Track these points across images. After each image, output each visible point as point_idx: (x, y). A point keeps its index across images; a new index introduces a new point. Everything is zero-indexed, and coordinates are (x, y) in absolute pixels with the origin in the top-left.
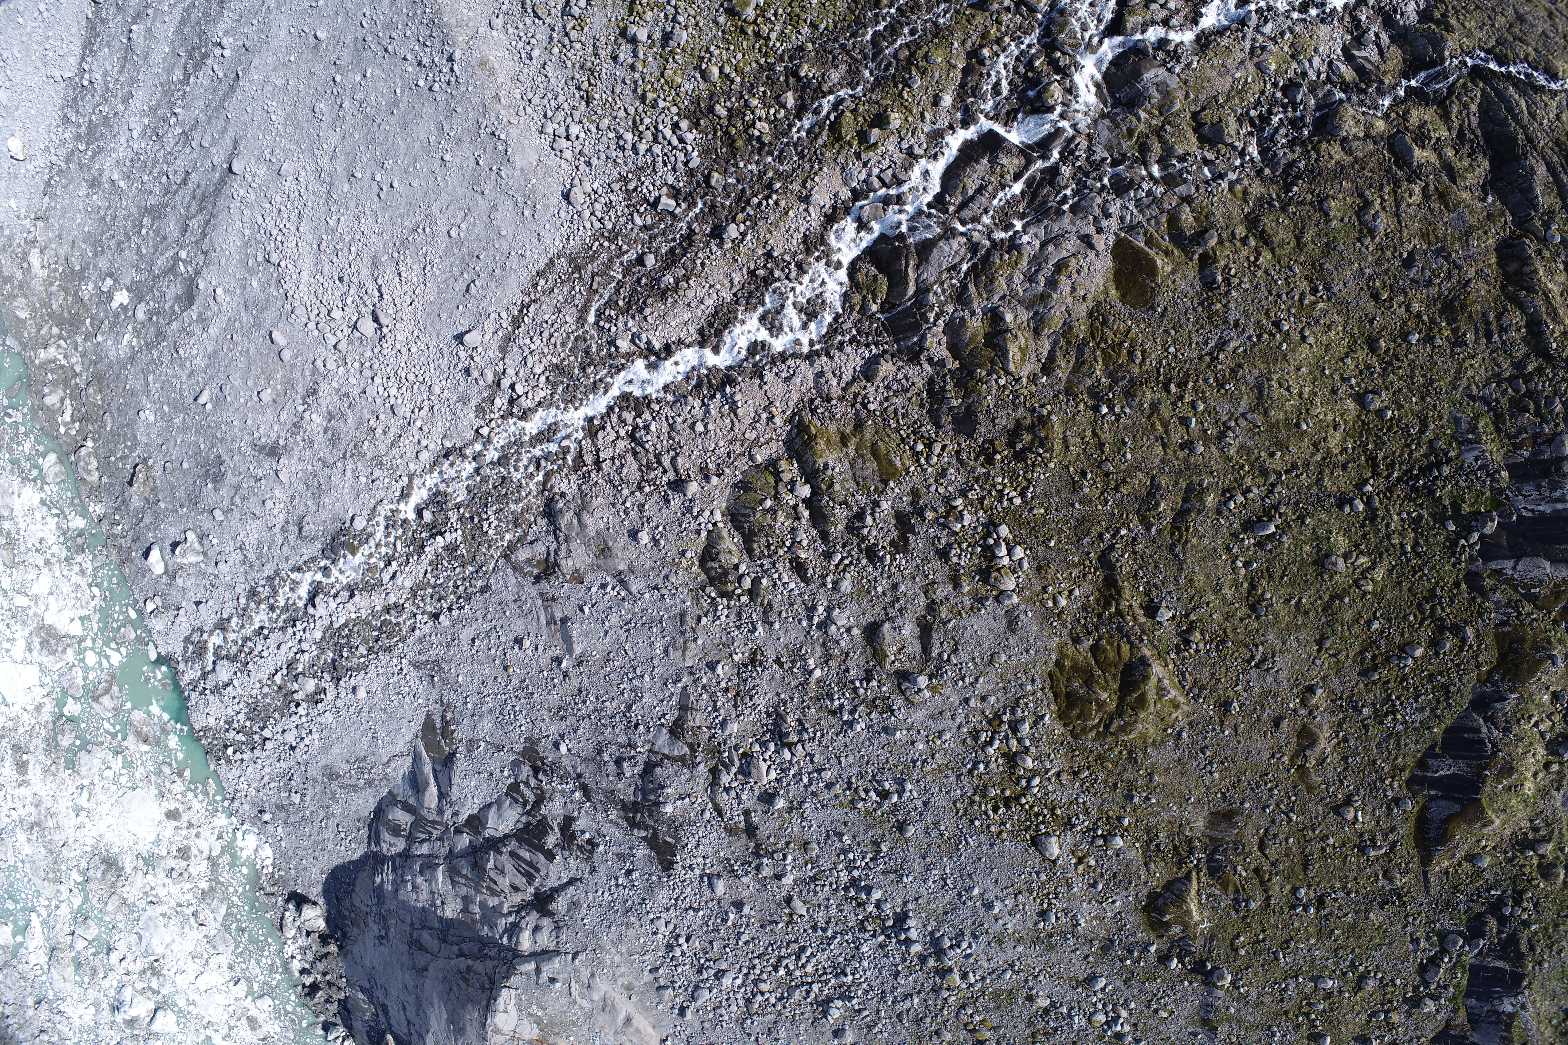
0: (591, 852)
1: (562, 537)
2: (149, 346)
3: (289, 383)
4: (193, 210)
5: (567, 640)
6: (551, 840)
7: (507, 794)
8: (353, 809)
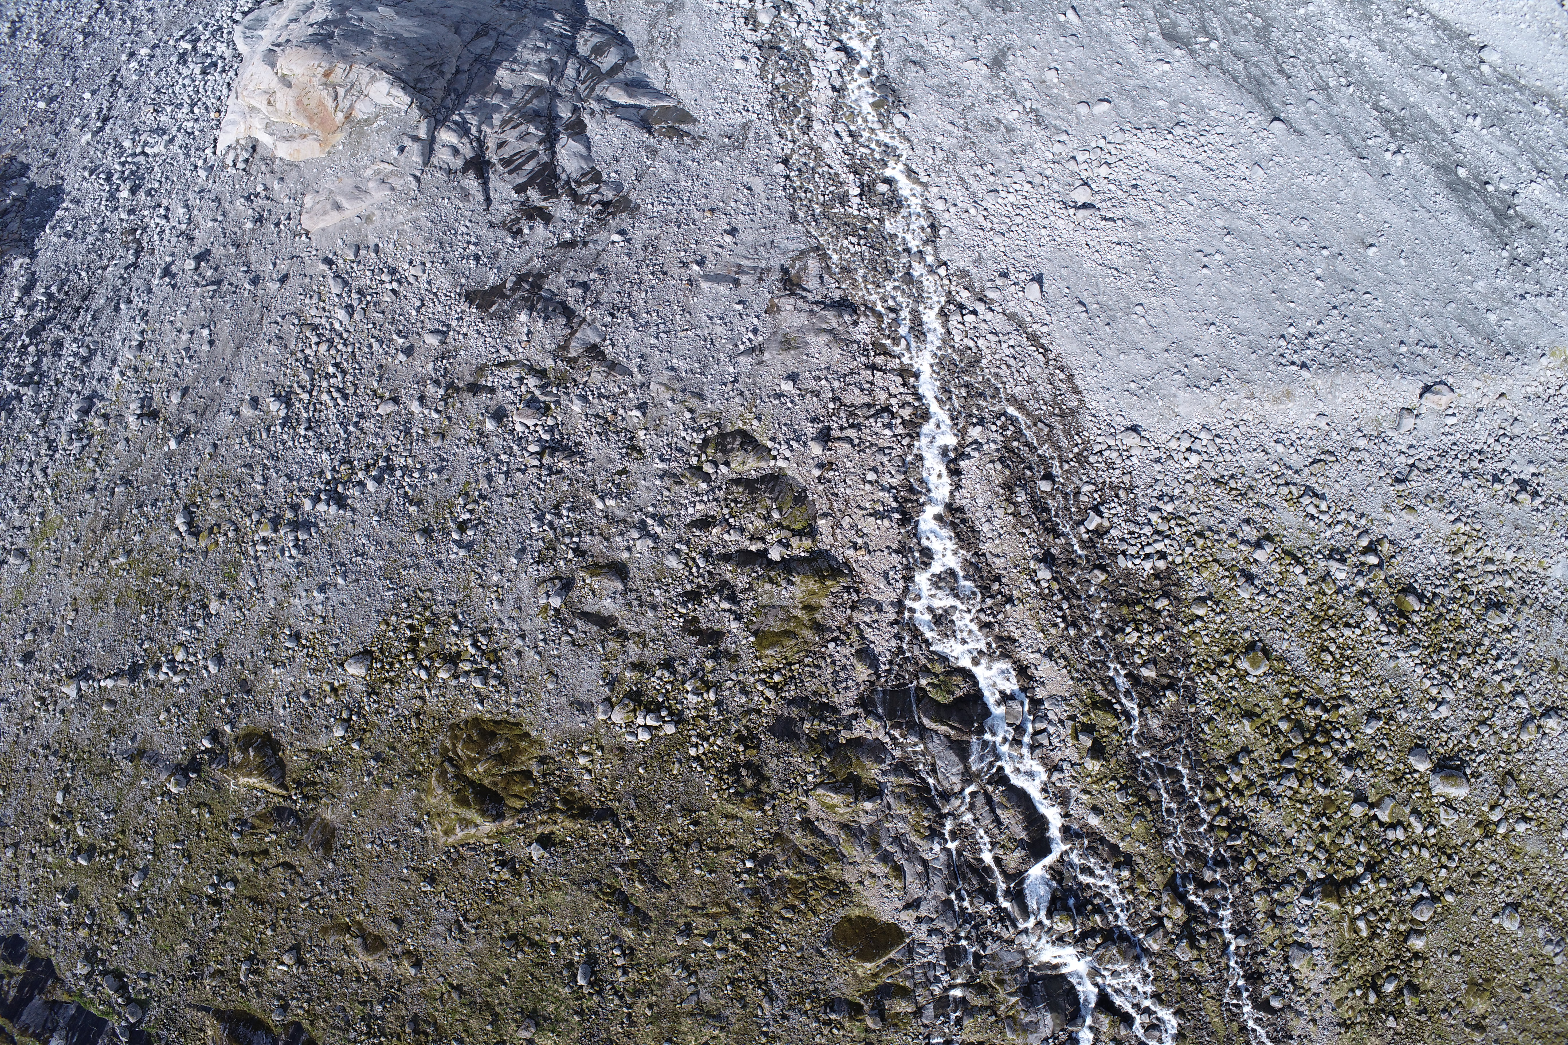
0: (509, 230)
1: (816, 309)
3: (1055, 102)
4: (1252, 69)
5: (717, 279)
6: (534, 195)
7: (593, 168)
8: (634, 17)
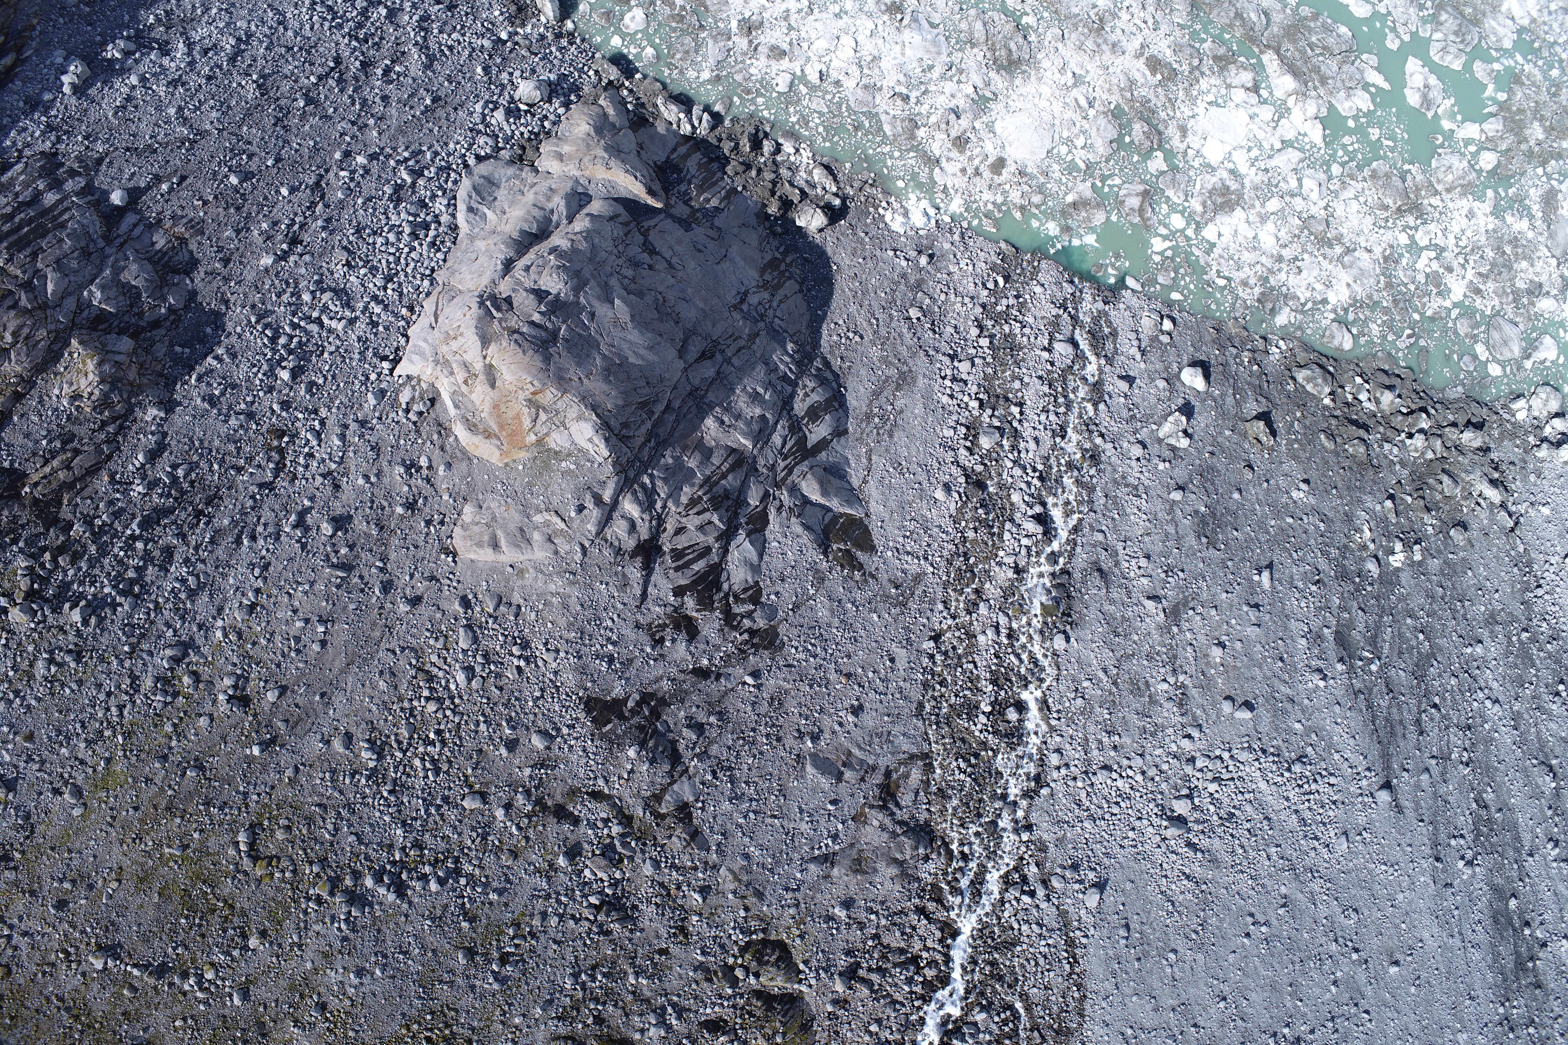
0: (652, 635)
1: (899, 831)
2: (1344, 549)
3: (1206, 685)
5: (823, 765)
6: (690, 602)
7: (757, 583)
8: (863, 372)
